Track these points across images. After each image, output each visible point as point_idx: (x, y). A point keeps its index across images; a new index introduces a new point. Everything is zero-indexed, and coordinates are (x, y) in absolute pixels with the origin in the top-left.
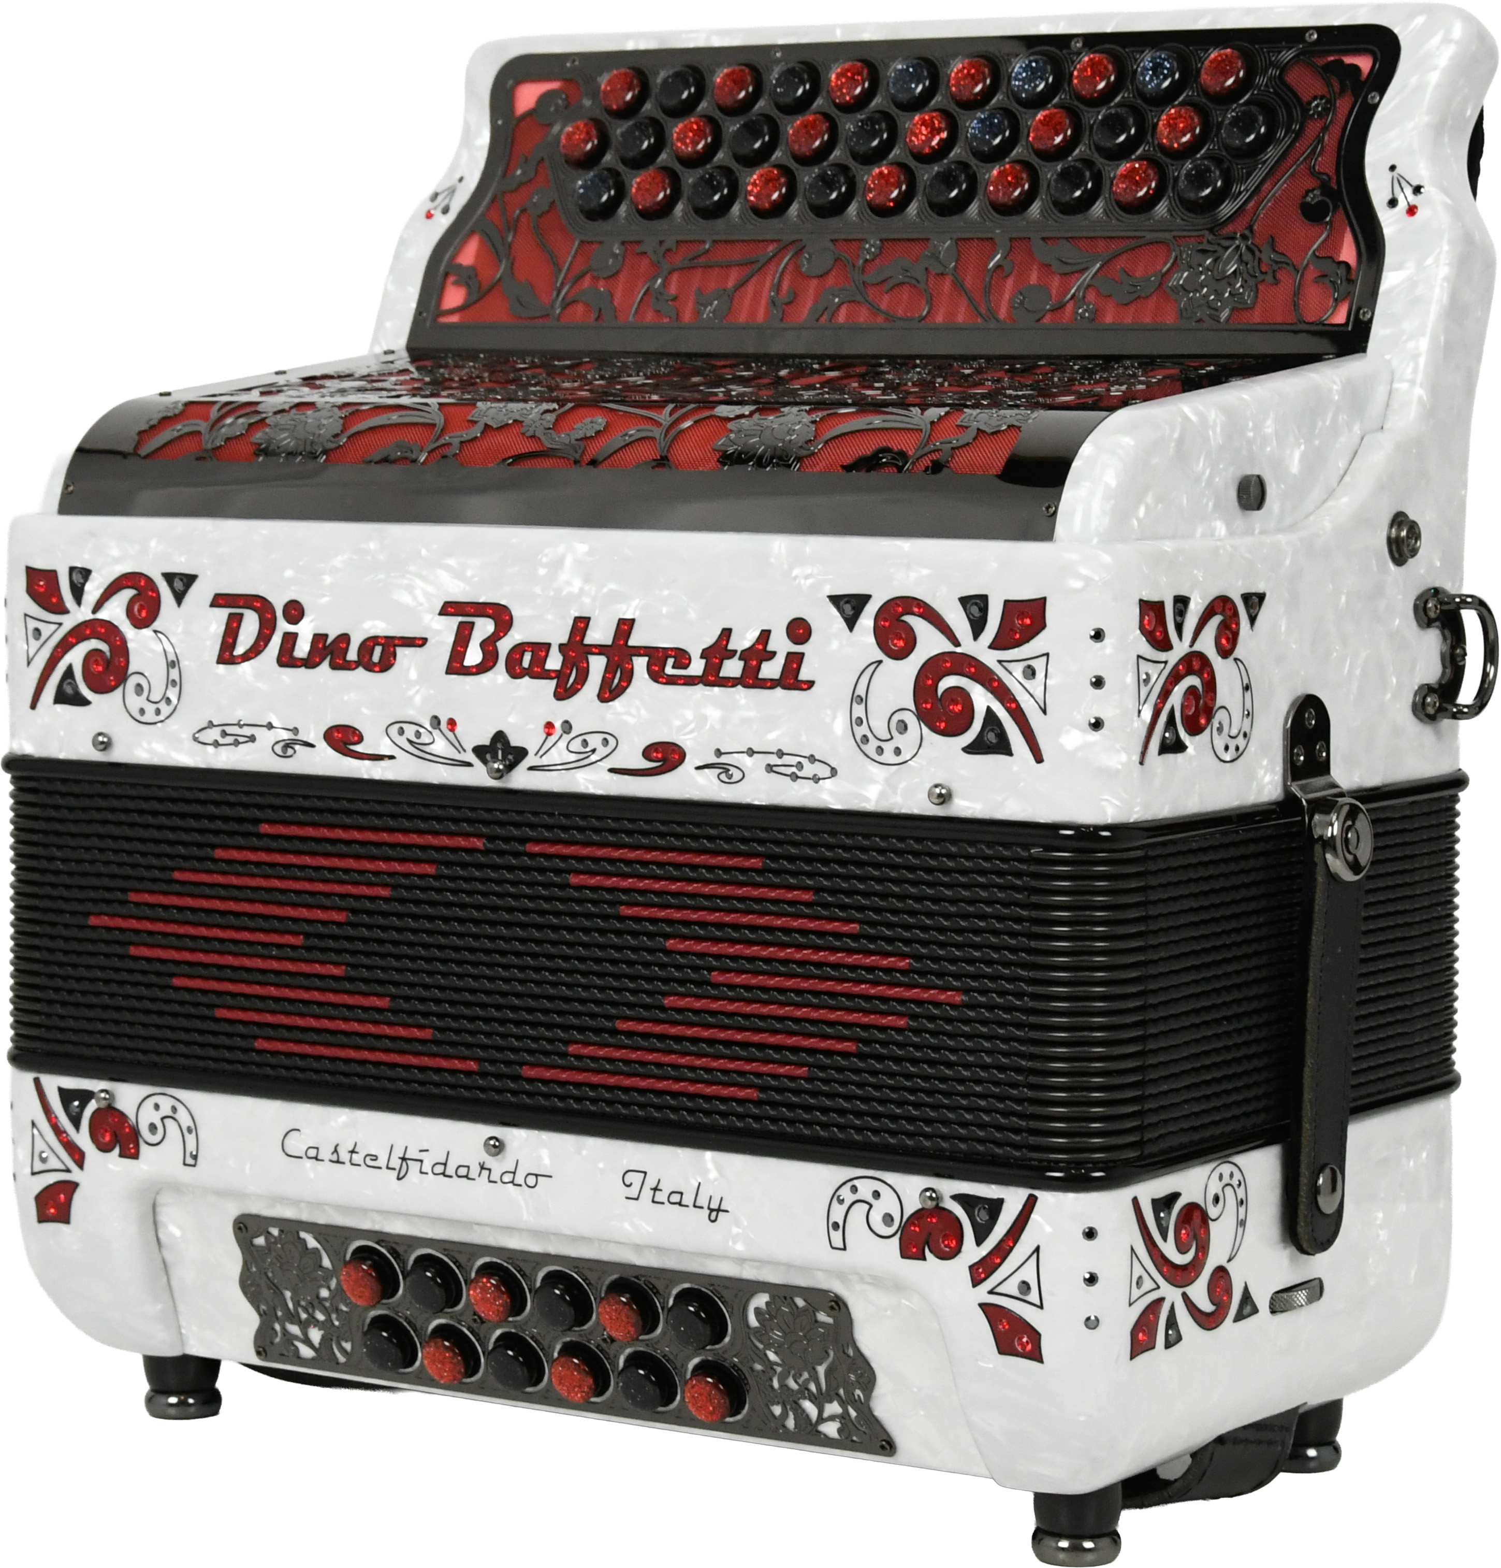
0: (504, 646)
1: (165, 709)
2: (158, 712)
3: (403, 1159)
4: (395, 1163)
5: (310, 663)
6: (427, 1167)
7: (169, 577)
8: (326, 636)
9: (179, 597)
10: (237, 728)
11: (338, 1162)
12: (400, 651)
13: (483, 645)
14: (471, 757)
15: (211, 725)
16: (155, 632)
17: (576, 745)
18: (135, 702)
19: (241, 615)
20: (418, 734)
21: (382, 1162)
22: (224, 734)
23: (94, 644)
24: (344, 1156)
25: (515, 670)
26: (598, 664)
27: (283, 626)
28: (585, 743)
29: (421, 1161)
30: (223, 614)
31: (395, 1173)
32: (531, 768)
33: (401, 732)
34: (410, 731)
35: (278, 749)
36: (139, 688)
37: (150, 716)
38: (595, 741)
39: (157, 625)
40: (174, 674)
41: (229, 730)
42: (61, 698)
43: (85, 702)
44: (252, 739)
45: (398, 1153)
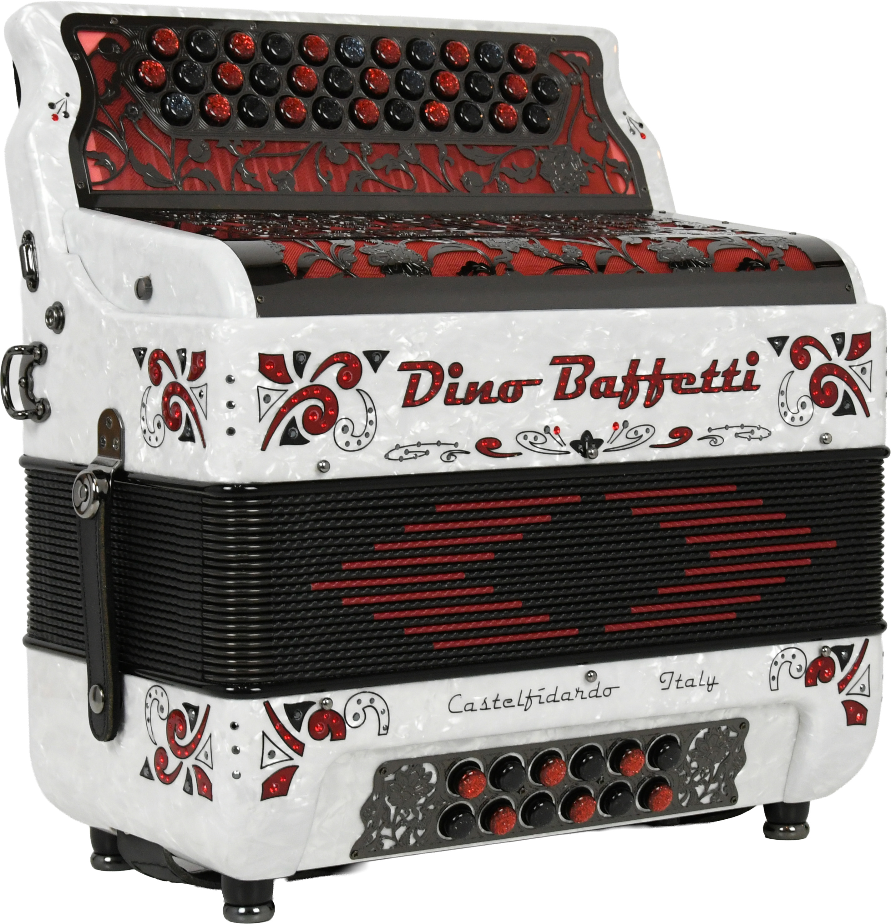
0: (589, 381)
1: (364, 441)
2: (359, 443)
3: (529, 697)
4: (524, 701)
5: (466, 401)
6: (543, 699)
7: (369, 354)
8: (477, 383)
9: (375, 366)
10: (416, 447)
11: (486, 709)
12: (525, 389)
13: (576, 381)
14: (568, 448)
15: (398, 447)
16: (358, 390)
17: (632, 434)
18: (342, 438)
19: (420, 375)
20: (536, 438)
21: (515, 702)
22: (407, 452)
23: (313, 402)
24: (490, 704)
25: (596, 394)
26: (644, 386)
27: (448, 380)
28: (636, 432)
29: (540, 696)
30: (406, 375)
31: (523, 707)
32: (605, 451)
33: (525, 438)
34: (531, 437)
35: (445, 458)
36: (345, 429)
37: (354, 445)
38: (642, 431)
39: (358, 386)
40: (371, 416)
41: (410, 449)
42: (286, 440)
43: (304, 441)
44: (427, 453)
45: (526, 694)
